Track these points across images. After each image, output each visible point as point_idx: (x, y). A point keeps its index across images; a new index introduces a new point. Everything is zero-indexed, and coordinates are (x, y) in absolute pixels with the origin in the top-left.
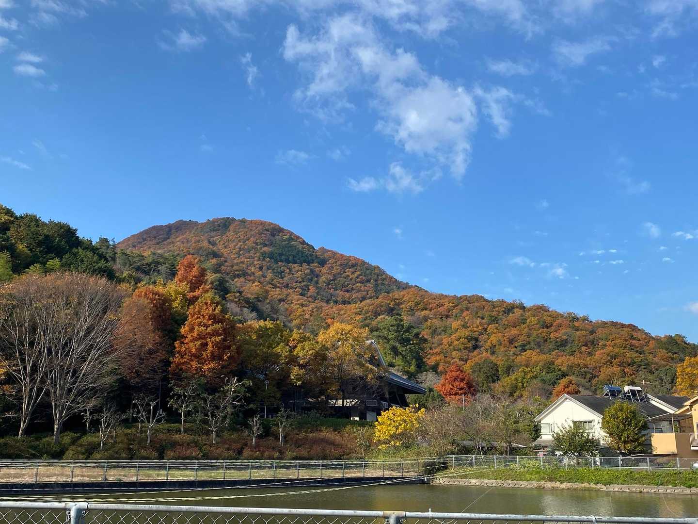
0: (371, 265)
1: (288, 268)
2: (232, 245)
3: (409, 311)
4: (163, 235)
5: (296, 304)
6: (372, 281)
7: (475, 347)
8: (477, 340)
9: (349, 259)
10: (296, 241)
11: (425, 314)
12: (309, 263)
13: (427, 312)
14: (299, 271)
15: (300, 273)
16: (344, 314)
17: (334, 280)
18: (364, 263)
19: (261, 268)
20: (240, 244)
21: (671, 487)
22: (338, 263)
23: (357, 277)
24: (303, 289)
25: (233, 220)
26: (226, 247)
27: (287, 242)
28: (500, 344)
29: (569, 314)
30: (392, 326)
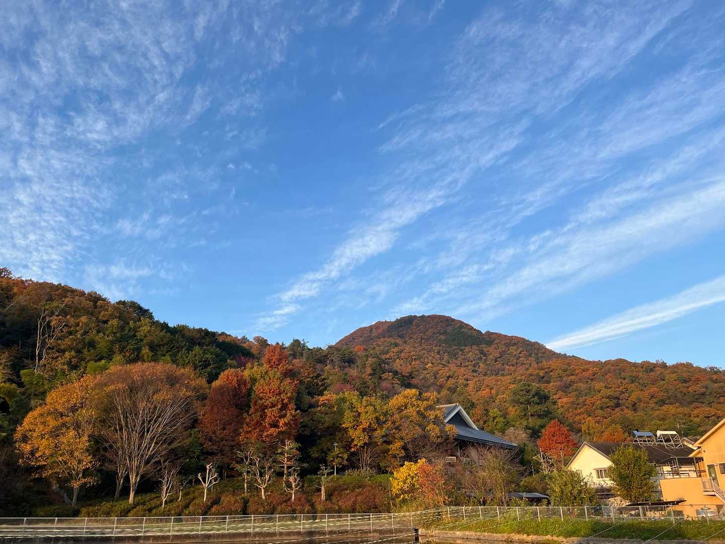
0: (531, 342)
1: (460, 350)
2: (415, 337)
3: (558, 377)
4: (367, 333)
5: (461, 379)
6: (533, 355)
7: (618, 405)
8: (618, 398)
9: (512, 338)
10: (466, 328)
11: (571, 379)
12: (478, 345)
13: (573, 377)
14: (472, 353)
15: (471, 353)
16: (500, 384)
17: (500, 357)
18: (524, 340)
19: (438, 353)
20: (421, 335)
21: (627, 539)
22: (503, 342)
23: (520, 353)
24: (474, 366)
25: (415, 317)
26: (411, 338)
27: (458, 330)
28: (640, 401)
29: (712, 369)
30: (521, 391)
